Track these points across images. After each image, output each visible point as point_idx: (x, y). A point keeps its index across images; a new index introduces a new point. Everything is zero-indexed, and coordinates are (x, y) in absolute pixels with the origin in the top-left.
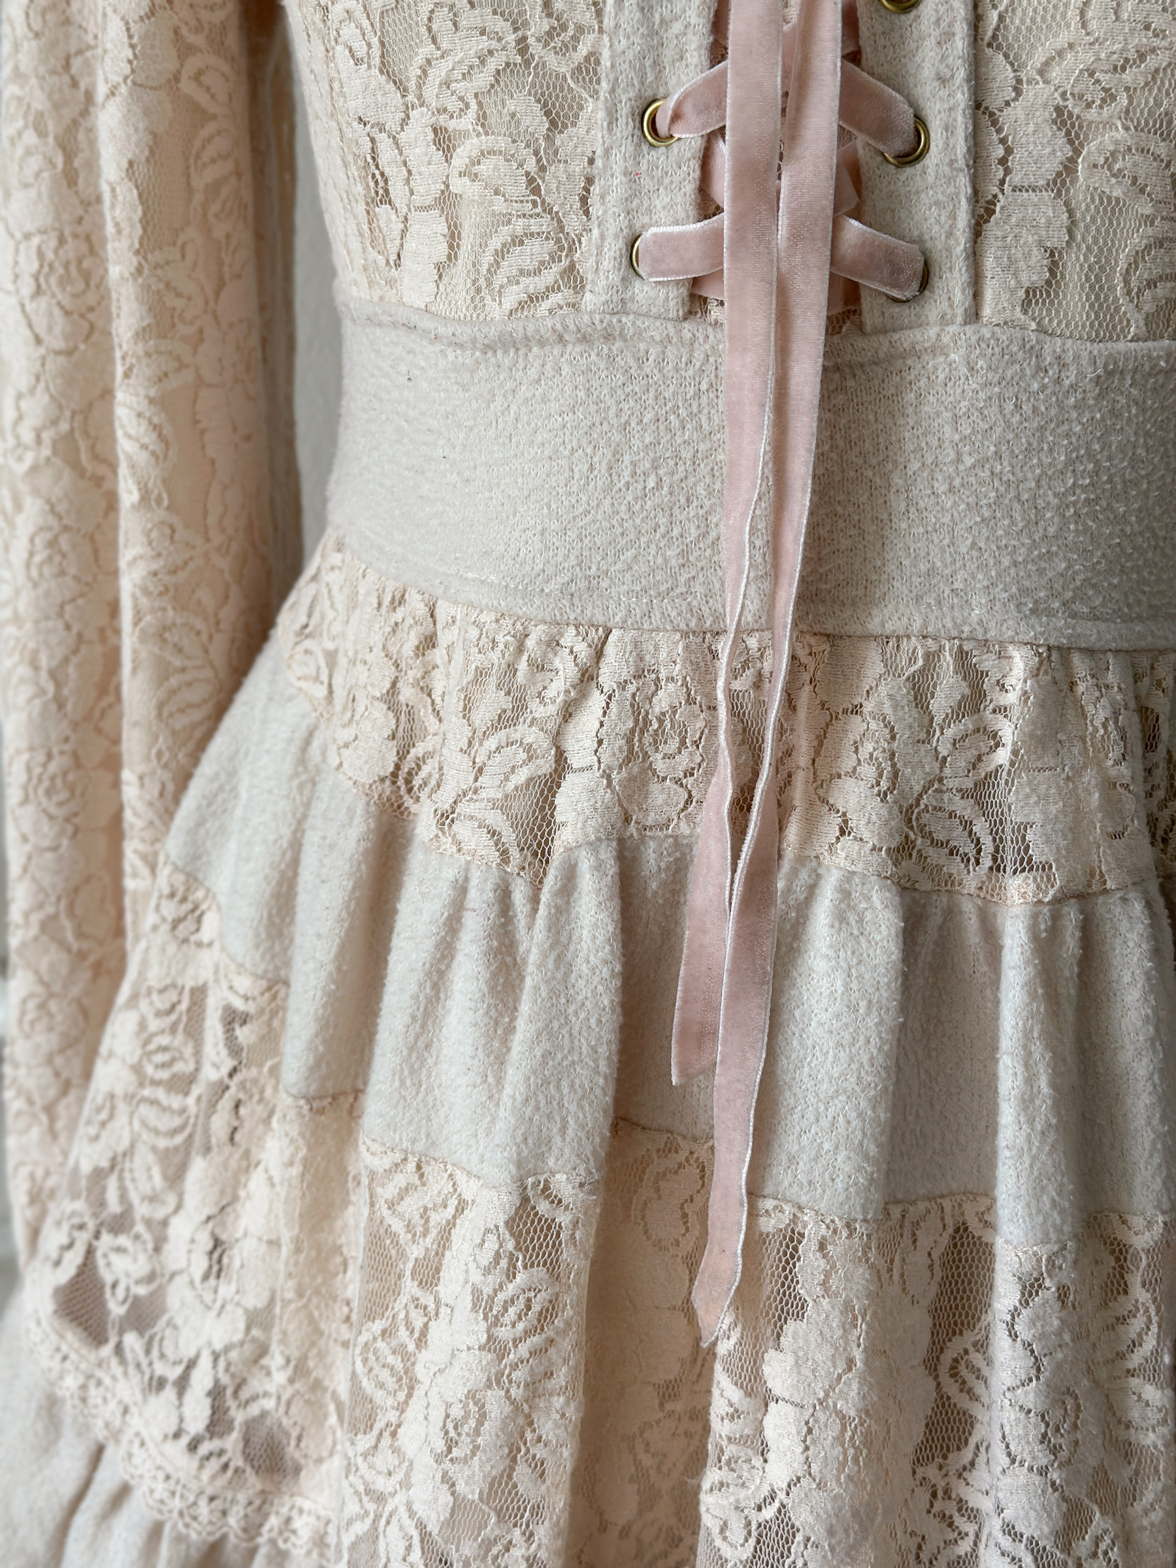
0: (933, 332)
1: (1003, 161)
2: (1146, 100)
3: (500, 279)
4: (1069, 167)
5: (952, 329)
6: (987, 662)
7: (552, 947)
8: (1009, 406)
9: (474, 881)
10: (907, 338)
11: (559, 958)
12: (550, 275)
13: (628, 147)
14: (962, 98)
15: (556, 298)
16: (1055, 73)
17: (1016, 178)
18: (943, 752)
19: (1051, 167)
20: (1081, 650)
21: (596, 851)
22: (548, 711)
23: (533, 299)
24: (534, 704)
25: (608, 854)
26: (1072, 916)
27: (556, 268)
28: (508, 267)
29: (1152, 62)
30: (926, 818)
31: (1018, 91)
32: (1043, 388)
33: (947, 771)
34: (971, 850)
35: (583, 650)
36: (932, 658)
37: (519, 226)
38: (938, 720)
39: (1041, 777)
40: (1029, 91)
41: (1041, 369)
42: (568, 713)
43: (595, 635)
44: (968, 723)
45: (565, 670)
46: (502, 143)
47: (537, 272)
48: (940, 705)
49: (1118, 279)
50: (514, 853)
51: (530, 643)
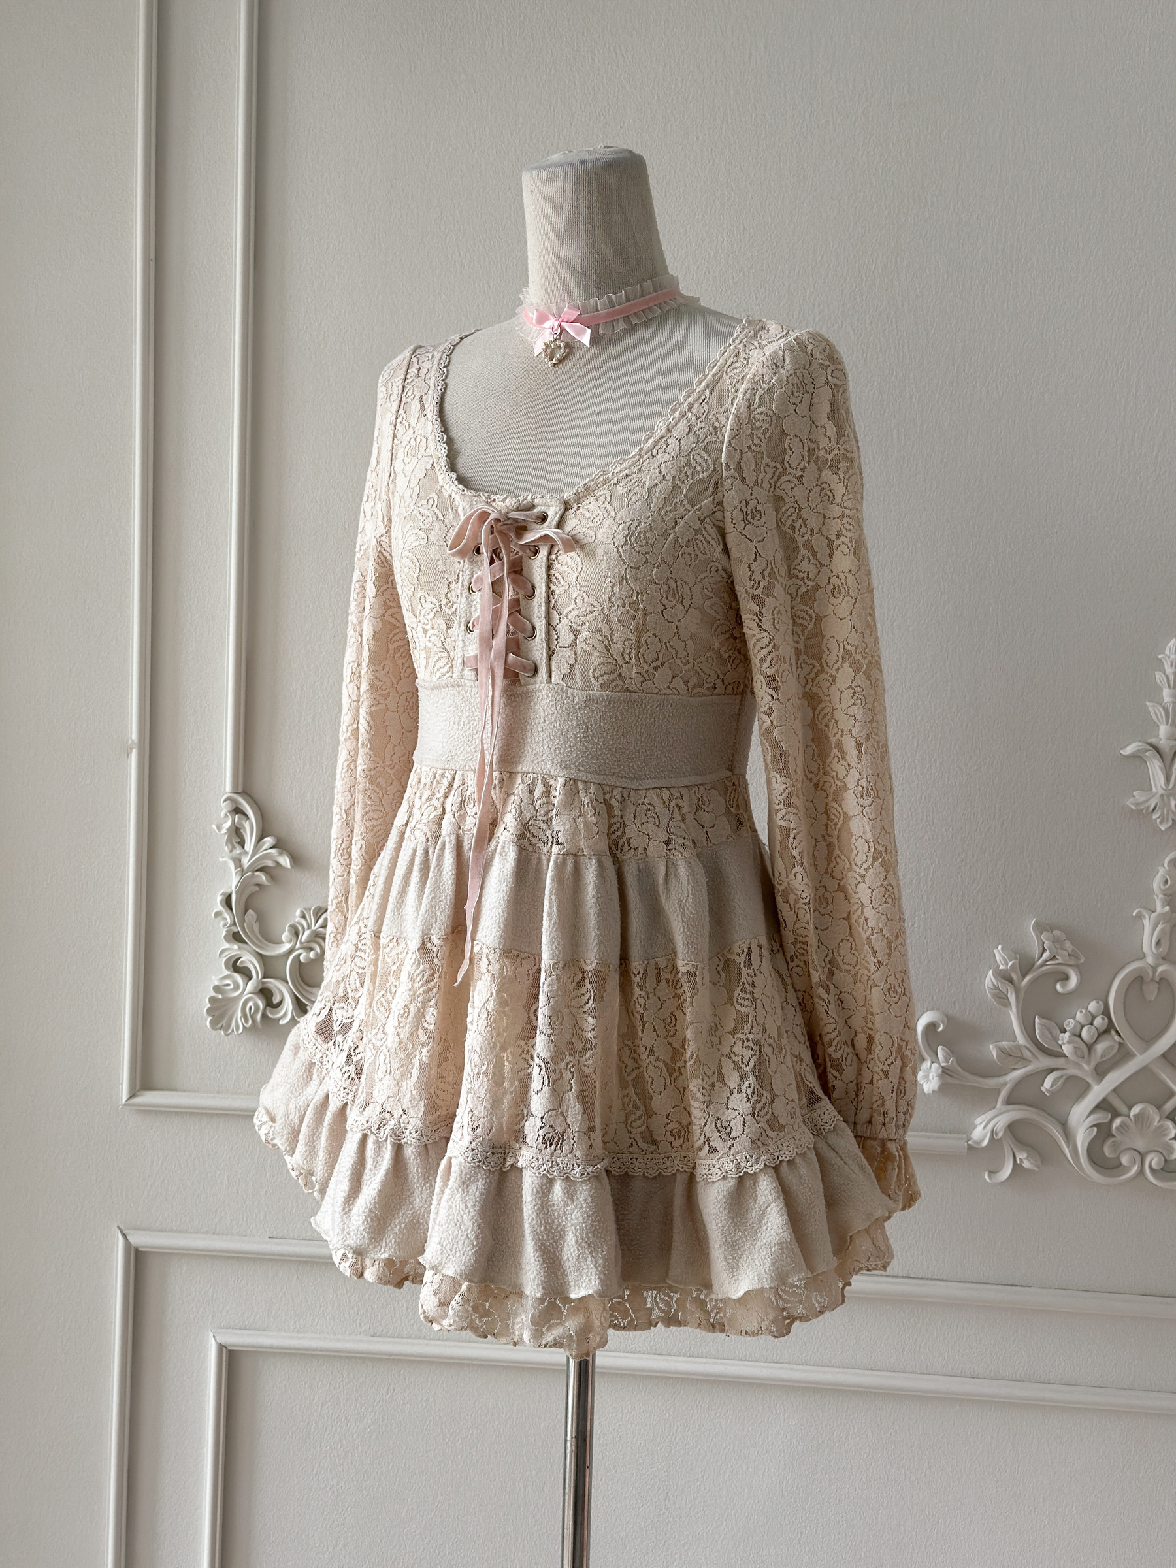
0: (538, 686)
1: (557, 640)
2: (594, 624)
3: (436, 670)
4: (575, 642)
5: (543, 685)
6: (552, 782)
7: (437, 866)
8: (559, 707)
9: (419, 846)
10: (531, 687)
11: (439, 869)
12: (446, 669)
13: (463, 633)
14: (544, 622)
15: (448, 675)
16: (569, 617)
17: (560, 644)
18: (537, 808)
19: (569, 641)
20: (581, 781)
21: (450, 837)
22: (440, 795)
23: (443, 675)
24: (437, 794)
25: (453, 837)
26: (570, 860)
27: (448, 666)
28: (437, 667)
29: (594, 614)
30: (530, 828)
31: (560, 621)
32: (568, 703)
33: (538, 814)
34: (545, 839)
35: (450, 778)
36: (535, 780)
37: (440, 654)
38: (536, 798)
39: (564, 817)
40: (563, 621)
41: (567, 697)
42: (446, 796)
43: (453, 773)
44: (545, 800)
45: (445, 783)
46: (436, 632)
47: (443, 667)
48: (536, 794)
49: (590, 674)
50: (430, 839)
51: (437, 775)
